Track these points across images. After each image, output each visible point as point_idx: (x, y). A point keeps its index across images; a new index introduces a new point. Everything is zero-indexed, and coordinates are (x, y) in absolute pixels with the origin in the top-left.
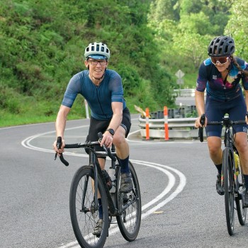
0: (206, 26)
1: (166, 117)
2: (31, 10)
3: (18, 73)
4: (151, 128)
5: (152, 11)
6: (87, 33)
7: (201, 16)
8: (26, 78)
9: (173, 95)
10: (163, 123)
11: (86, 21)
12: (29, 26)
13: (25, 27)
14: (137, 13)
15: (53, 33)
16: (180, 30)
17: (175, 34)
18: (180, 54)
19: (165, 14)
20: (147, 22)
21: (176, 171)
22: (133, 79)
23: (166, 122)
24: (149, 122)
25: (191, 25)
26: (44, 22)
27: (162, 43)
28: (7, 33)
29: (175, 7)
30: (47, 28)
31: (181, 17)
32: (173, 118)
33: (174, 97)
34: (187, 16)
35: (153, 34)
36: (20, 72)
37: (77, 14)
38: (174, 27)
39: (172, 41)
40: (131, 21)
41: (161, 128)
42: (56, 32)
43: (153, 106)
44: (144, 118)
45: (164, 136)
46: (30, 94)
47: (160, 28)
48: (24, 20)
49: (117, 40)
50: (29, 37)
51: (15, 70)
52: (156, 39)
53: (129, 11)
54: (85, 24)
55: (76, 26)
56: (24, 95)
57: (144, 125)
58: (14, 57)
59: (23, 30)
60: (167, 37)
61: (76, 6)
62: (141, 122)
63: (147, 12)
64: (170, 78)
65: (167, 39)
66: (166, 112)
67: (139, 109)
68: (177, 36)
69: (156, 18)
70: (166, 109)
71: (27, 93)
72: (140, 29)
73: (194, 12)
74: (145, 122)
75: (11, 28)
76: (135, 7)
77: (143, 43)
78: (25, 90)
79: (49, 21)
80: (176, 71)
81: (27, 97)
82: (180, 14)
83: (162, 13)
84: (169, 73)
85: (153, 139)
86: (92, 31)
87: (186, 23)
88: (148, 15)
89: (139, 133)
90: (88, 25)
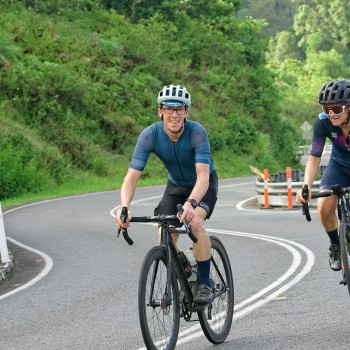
0: (339, 67)
1: (289, 180)
2: (121, 48)
3: (105, 126)
4: (270, 194)
5: (271, 49)
6: (191, 76)
7: (333, 55)
8: (116, 133)
9: (298, 152)
10: (286, 187)
11: (190, 61)
12: (119, 68)
13: (114, 69)
14: (253, 51)
15: (149, 77)
16: (307, 73)
17: (300, 78)
18: (307, 101)
19: (288, 53)
20: (265, 62)
21: (302, 247)
22: (248, 132)
23: (290, 187)
24: (268, 186)
25: (319, 66)
26: (138, 62)
27: (284, 89)
28: (92, 76)
29: (300, 44)
30: (141, 71)
31: (308, 56)
32: (298, 181)
33: (299, 155)
34: (315, 55)
35: (273, 77)
36: (108, 125)
37: (179, 53)
38: (299, 68)
39: (296, 85)
40: (245, 61)
41: (283, 194)
42: (153, 74)
43: (272, 166)
44: (262, 181)
45: (287, 204)
46: (121, 152)
47: (281, 70)
48: (113, 60)
49: (229, 84)
50: (119, 81)
51: (102, 122)
52: (276, 83)
53: (243, 49)
54: (188, 65)
55: (178, 67)
56: (114, 154)
57: (262, 190)
58: (101, 106)
59: (112, 73)
60: (290, 80)
61: (177, 43)
62: (258, 186)
63: (266, 50)
64: (294, 132)
65: (290, 84)
66: (289, 174)
67: (255, 170)
68: (303, 80)
69: (276, 57)
70: (289, 170)
71: (116, 151)
72: (256, 71)
73: (324, 50)
74: (262, 187)
75: (97, 71)
76: (250, 44)
77: (260, 89)
78: (114, 147)
79: (144, 61)
80: (302, 123)
81: (117, 156)
82: (307, 52)
83: (284, 51)
84: (293, 125)
85: (273, 207)
86: (197, 73)
87: (314, 64)
88: (267, 53)
89: (256, 201)
90: (192, 66)
